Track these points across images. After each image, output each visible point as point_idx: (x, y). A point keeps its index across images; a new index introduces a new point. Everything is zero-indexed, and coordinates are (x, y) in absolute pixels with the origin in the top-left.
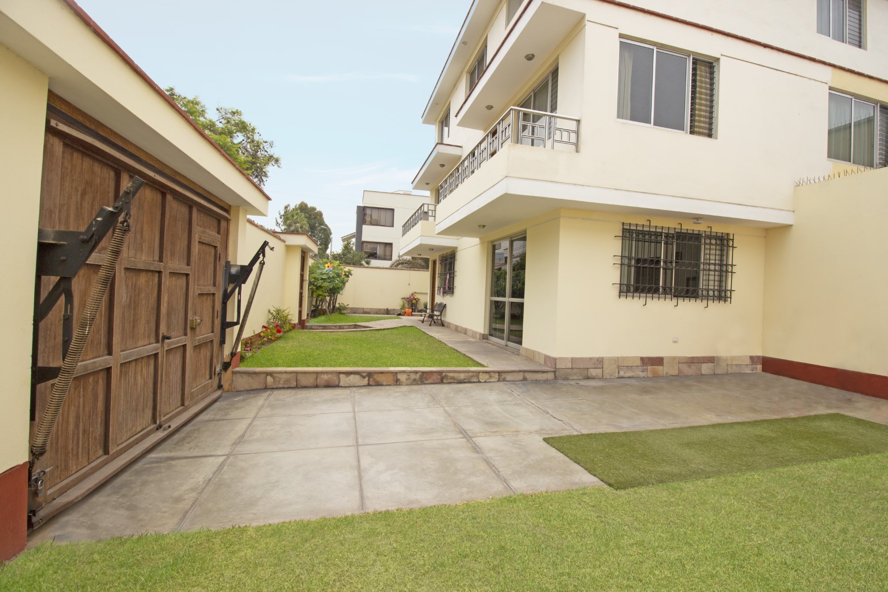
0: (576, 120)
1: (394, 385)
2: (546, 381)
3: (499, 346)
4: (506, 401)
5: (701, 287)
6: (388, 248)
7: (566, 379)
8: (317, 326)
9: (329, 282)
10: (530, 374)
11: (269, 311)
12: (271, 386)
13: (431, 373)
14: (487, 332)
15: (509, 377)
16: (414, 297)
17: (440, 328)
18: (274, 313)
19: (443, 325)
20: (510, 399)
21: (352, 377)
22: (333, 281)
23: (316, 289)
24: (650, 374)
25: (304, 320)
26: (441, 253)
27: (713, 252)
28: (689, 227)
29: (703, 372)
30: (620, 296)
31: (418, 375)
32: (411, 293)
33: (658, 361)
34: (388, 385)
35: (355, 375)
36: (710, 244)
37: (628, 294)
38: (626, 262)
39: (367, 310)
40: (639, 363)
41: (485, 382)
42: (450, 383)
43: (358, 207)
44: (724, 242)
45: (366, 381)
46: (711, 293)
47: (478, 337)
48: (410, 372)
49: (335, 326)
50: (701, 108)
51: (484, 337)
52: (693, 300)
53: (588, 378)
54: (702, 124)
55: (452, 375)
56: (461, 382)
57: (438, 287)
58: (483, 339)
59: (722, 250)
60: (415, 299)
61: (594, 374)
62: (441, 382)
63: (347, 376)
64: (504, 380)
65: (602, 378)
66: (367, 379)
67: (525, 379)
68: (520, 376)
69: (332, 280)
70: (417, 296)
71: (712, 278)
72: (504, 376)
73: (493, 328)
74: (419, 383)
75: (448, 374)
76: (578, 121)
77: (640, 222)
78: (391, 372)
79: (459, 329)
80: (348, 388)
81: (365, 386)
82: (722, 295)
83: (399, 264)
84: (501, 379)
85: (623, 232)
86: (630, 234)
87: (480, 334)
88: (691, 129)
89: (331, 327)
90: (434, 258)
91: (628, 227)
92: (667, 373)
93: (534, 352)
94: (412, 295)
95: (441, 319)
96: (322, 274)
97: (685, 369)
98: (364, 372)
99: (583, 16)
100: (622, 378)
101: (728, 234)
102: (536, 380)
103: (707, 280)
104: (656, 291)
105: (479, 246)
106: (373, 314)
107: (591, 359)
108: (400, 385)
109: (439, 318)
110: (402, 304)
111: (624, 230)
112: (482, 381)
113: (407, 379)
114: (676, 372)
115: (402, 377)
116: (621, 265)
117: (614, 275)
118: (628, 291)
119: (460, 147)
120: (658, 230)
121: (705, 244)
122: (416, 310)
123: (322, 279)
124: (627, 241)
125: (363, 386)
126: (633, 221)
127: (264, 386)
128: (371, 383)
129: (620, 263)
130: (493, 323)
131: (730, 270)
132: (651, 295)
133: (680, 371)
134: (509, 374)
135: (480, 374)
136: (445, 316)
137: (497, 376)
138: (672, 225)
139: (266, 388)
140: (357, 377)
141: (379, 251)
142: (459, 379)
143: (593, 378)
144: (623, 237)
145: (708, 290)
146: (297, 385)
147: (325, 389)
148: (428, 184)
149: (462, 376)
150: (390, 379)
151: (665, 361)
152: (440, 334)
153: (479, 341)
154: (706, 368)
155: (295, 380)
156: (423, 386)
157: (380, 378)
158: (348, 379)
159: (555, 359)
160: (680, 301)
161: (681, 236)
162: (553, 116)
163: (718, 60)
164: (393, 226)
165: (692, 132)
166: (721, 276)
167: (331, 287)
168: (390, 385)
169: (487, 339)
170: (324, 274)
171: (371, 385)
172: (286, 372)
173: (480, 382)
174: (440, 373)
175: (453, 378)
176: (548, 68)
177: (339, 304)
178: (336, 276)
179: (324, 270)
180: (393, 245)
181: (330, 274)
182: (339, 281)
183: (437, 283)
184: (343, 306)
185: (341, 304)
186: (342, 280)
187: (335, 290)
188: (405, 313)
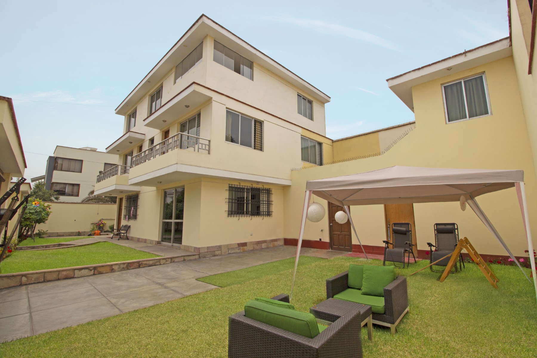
0: (209, 140)
1: (110, 272)
2: (195, 260)
3: (168, 247)
4: (176, 270)
5: (261, 211)
6: (76, 187)
7: (205, 257)
9: (36, 215)
10: (187, 257)
12: (25, 283)
13: (133, 263)
14: (160, 240)
15: (176, 260)
16: (102, 222)
17: (127, 241)
19: (128, 239)
20: (178, 269)
21: (83, 271)
22: (40, 214)
23: (24, 220)
24: (242, 251)
26: (128, 194)
27: (264, 196)
28: (255, 186)
29: (263, 247)
30: (228, 216)
31: (125, 265)
32: (99, 219)
33: (245, 244)
34: (106, 273)
35: (85, 270)
36: (264, 193)
37: (232, 215)
38: (231, 201)
39: (61, 234)
40: (237, 246)
41: (164, 264)
42: (144, 267)
43: (50, 157)
44: (268, 192)
45: (92, 272)
46: (264, 213)
47: (154, 243)
48: (121, 264)
50: (258, 139)
52: (258, 216)
53: (214, 256)
54: (258, 145)
55: (145, 262)
56: (150, 266)
57: (124, 215)
58: (158, 244)
59: (268, 195)
60: (103, 224)
61: (217, 254)
62: (139, 267)
63: (80, 271)
64: (174, 262)
65: (221, 255)
66: (93, 271)
67: (184, 260)
68: (182, 259)
69: (39, 213)
70: (104, 222)
71: (264, 207)
72: (173, 260)
73: (164, 238)
74: (126, 269)
75: (143, 262)
76: (209, 141)
77: (236, 184)
78: (109, 265)
79: (140, 240)
80: (80, 278)
81: (92, 275)
82: (269, 214)
83: (89, 200)
84: (172, 262)
85: (229, 188)
86: (232, 189)
87: (156, 241)
88: (254, 147)
90: (121, 197)
91: (231, 186)
92: (248, 249)
93: (188, 247)
94: (100, 221)
95: (127, 236)
97: (256, 247)
98: (91, 267)
99: (211, 98)
100: (230, 254)
101: (270, 189)
102: (190, 260)
103: (263, 208)
104: (243, 213)
105: (155, 191)
106: (66, 236)
107: (216, 246)
108: (114, 272)
109: (125, 235)
110: (92, 227)
111: (230, 187)
112: (162, 264)
113: (118, 268)
114: (252, 249)
115: (116, 268)
116: (229, 202)
117: (226, 207)
118: (232, 214)
119: (144, 134)
120: (243, 187)
121: (262, 193)
122: (103, 231)
123: (30, 213)
124: (231, 192)
125: (90, 275)
126: (233, 183)
127: (20, 284)
128: (95, 273)
129: (228, 201)
130: (164, 235)
131: (271, 203)
132: (241, 215)
133: (254, 248)
134: (176, 258)
135: (161, 260)
136: (129, 233)
137: (170, 260)
138: (249, 185)
139: (21, 285)
140: (87, 271)
141: (68, 189)
142: (149, 264)
143: (217, 255)
144: (229, 190)
145: (263, 212)
146: (44, 280)
147: (65, 280)
148: (118, 151)
149: (151, 262)
150: (108, 269)
151: (247, 244)
152: (128, 244)
153: (155, 245)
154: (264, 246)
155: (43, 277)
156: (129, 271)
157: (101, 270)
158: (80, 272)
159: (199, 248)
160: (253, 217)
161: (253, 189)
162: (198, 138)
163: (263, 121)
164: (81, 172)
165: (255, 149)
166: (268, 206)
167: (38, 218)
168: (108, 273)
169: (160, 244)
170: (32, 209)
171: (96, 274)
172: (37, 273)
173: (161, 264)
174: (138, 262)
175: (146, 264)
176: (196, 112)
177: (39, 230)
178: (43, 211)
179: (31, 206)
180: (81, 186)
181: (38, 209)
182: (44, 214)
183: (123, 212)
184: (43, 232)
185: (40, 230)
186: (47, 213)
187: (40, 221)
188: (95, 233)
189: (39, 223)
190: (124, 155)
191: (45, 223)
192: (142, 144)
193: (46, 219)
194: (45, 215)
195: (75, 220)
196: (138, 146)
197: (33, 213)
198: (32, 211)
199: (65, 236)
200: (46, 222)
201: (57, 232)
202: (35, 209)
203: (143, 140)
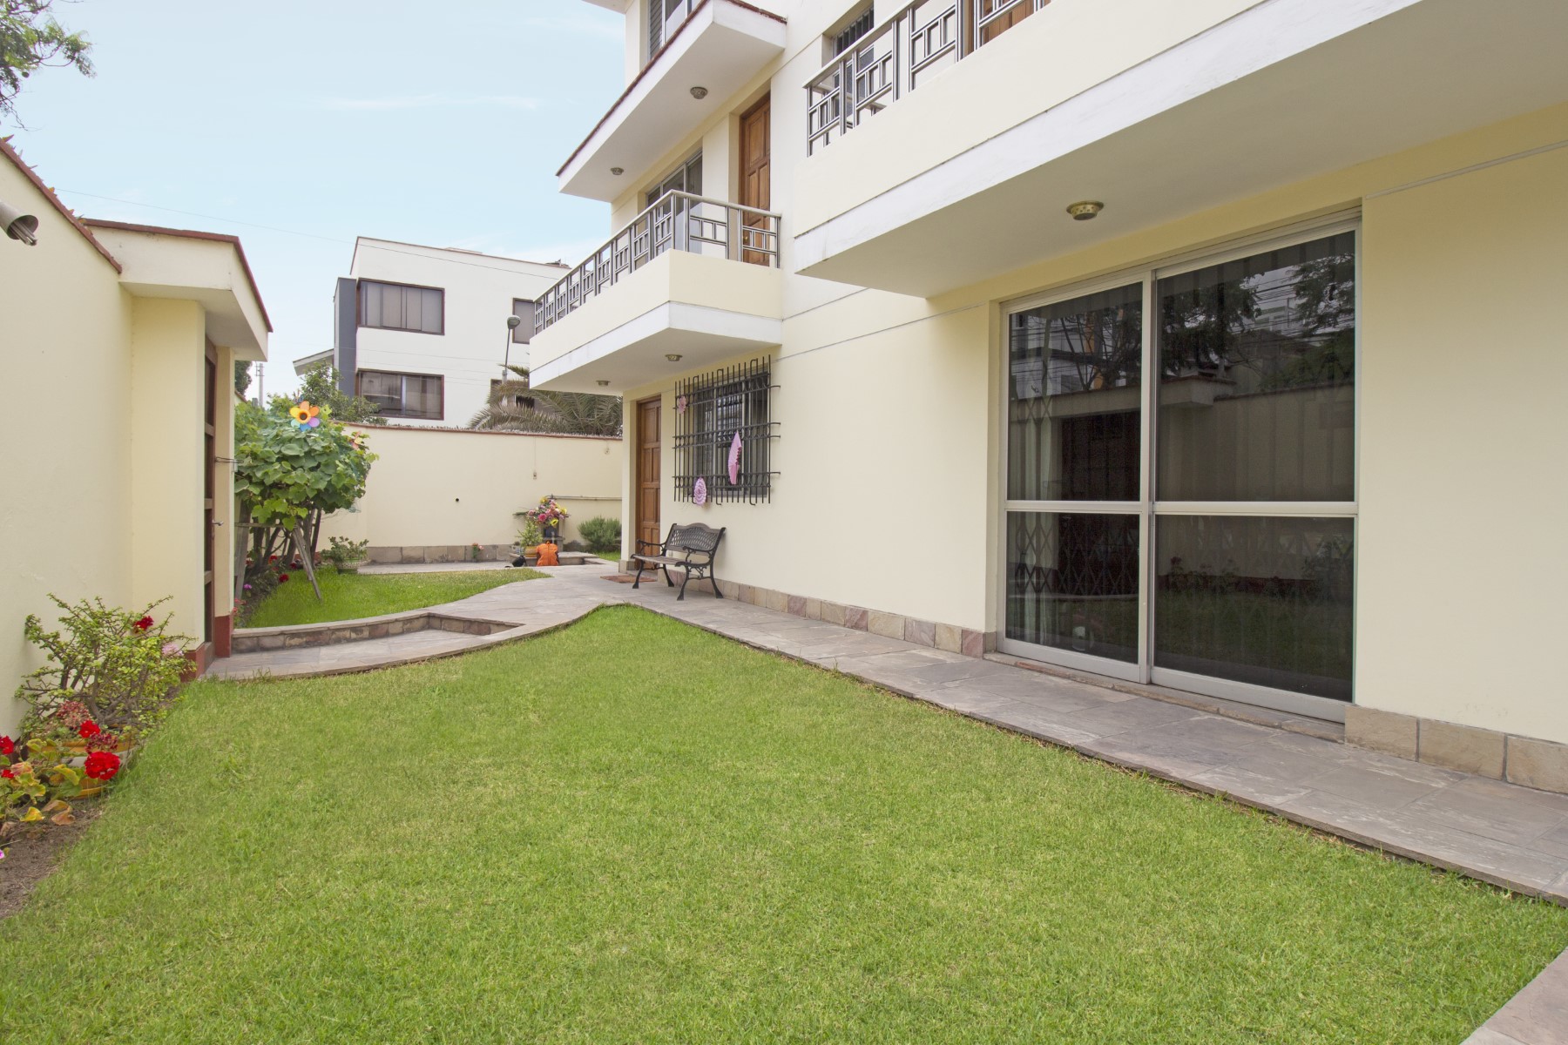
6: (429, 387)
8: (282, 633)
9: (312, 469)
11: (31, 628)
16: (552, 510)
17: (714, 603)
18: (67, 636)
19: (719, 595)
22: (327, 465)
23: (262, 494)
25: (227, 618)
26: (687, 374)
32: (541, 497)
39: (413, 554)
43: (341, 280)
49: (354, 629)
51: (990, 644)
57: (676, 478)
58: (985, 651)
60: (557, 516)
69: (323, 460)
70: (560, 507)
87: (965, 633)
89: (341, 634)
94: (547, 503)
95: (712, 577)
96: (279, 440)
105: (924, 327)
106: (432, 564)
109: (706, 573)
110: (522, 530)
119: (779, 19)
123: (283, 458)
136: (722, 564)
141: (407, 396)
148: (618, 171)
153: (955, 655)
164: (442, 332)
167: (322, 486)
170: (290, 440)
177: (333, 540)
178: (338, 449)
179: (287, 428)
180: (446, 379)
181: (315, 441)
182: (346, 464)
183: (670, 464)
184: (349, 546)
185: (338, 540)
186: (357, 460)
187: (336, 497)
188: (539, 555)
189: (330, 509)
190: (640, 192)
191: (354, 511)
192: (768, 83)
193: (356, 488)
194: (350, 471)
195: (457, 500)
196: (732, 114)
197: (297, 457)
198: (293, 450)
199: (428, 560)
200: (359, 503)
201: (400, 546)
202: (305, 440)
203: (775, 58)
